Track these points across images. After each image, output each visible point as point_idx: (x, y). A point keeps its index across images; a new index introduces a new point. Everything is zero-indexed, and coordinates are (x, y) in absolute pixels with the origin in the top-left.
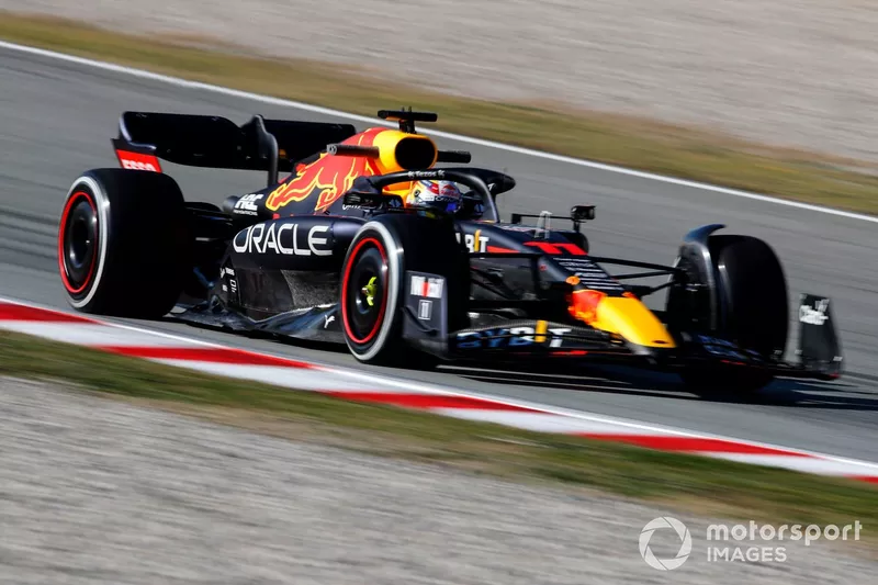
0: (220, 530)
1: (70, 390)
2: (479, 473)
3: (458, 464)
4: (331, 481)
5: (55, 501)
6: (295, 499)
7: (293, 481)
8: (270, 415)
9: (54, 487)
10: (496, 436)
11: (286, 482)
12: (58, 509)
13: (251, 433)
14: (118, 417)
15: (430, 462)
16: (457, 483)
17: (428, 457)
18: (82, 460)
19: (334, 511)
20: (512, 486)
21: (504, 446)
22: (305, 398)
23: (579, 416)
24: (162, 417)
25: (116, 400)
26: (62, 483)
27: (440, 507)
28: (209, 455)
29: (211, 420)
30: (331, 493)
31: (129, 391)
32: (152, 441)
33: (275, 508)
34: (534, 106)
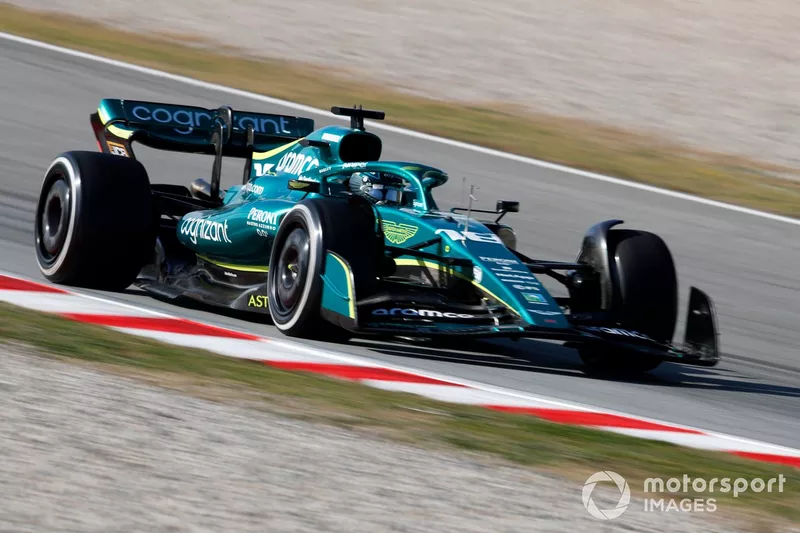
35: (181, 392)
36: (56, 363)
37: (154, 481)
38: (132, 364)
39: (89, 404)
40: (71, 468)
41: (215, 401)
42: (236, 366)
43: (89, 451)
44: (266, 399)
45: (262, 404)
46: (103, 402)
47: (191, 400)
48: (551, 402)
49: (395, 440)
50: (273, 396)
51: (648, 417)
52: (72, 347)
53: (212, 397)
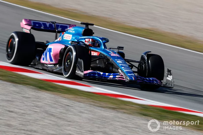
0: (62, 122)
1: (32, 89)
2: (124, 113)
3: (121, 110)
4: (90, 113)
5: (24, 114)
6: (80, 116)
7: (81, 112)
8: (79, 97)
9: (25, 110)
10: (130, 104)
11: (79, 112)
12: (25, 116)
13: (72, 101)
14: (42, 95)
15: (114, 110)
16: (119, 115)
17: (114, 109)
18: (33, 105)
19: (89, 119)
20: (132, 116)
21: (132, 107)
22: (87, 93)
23: (150, 101)
24: (53, 96)
25: (43, 91)
26: (27, 110)
27: (115, 120)
28: (63, 105)
29: (65, 97)
30: (90, 115)
31: (47, 90)
32: (50, 101)
33: (76, 118)
34: (151, 30)
35: (73, 100)
36: (39, 92)
37: (66, 122)
38: (61, 93)
39: (48, 102)
40: (44, 118)
41: (80, 102)
42: (86, 93)
43: (50, 114)
44: (93, 102)
45: (92, 103)
46: (53, 102)
47: (74, 102)
48: (167, 105)
49: (128, 113)
50: (95, 101)
51: (190, 109)
52: (43, 87)
53: (80, 101)
